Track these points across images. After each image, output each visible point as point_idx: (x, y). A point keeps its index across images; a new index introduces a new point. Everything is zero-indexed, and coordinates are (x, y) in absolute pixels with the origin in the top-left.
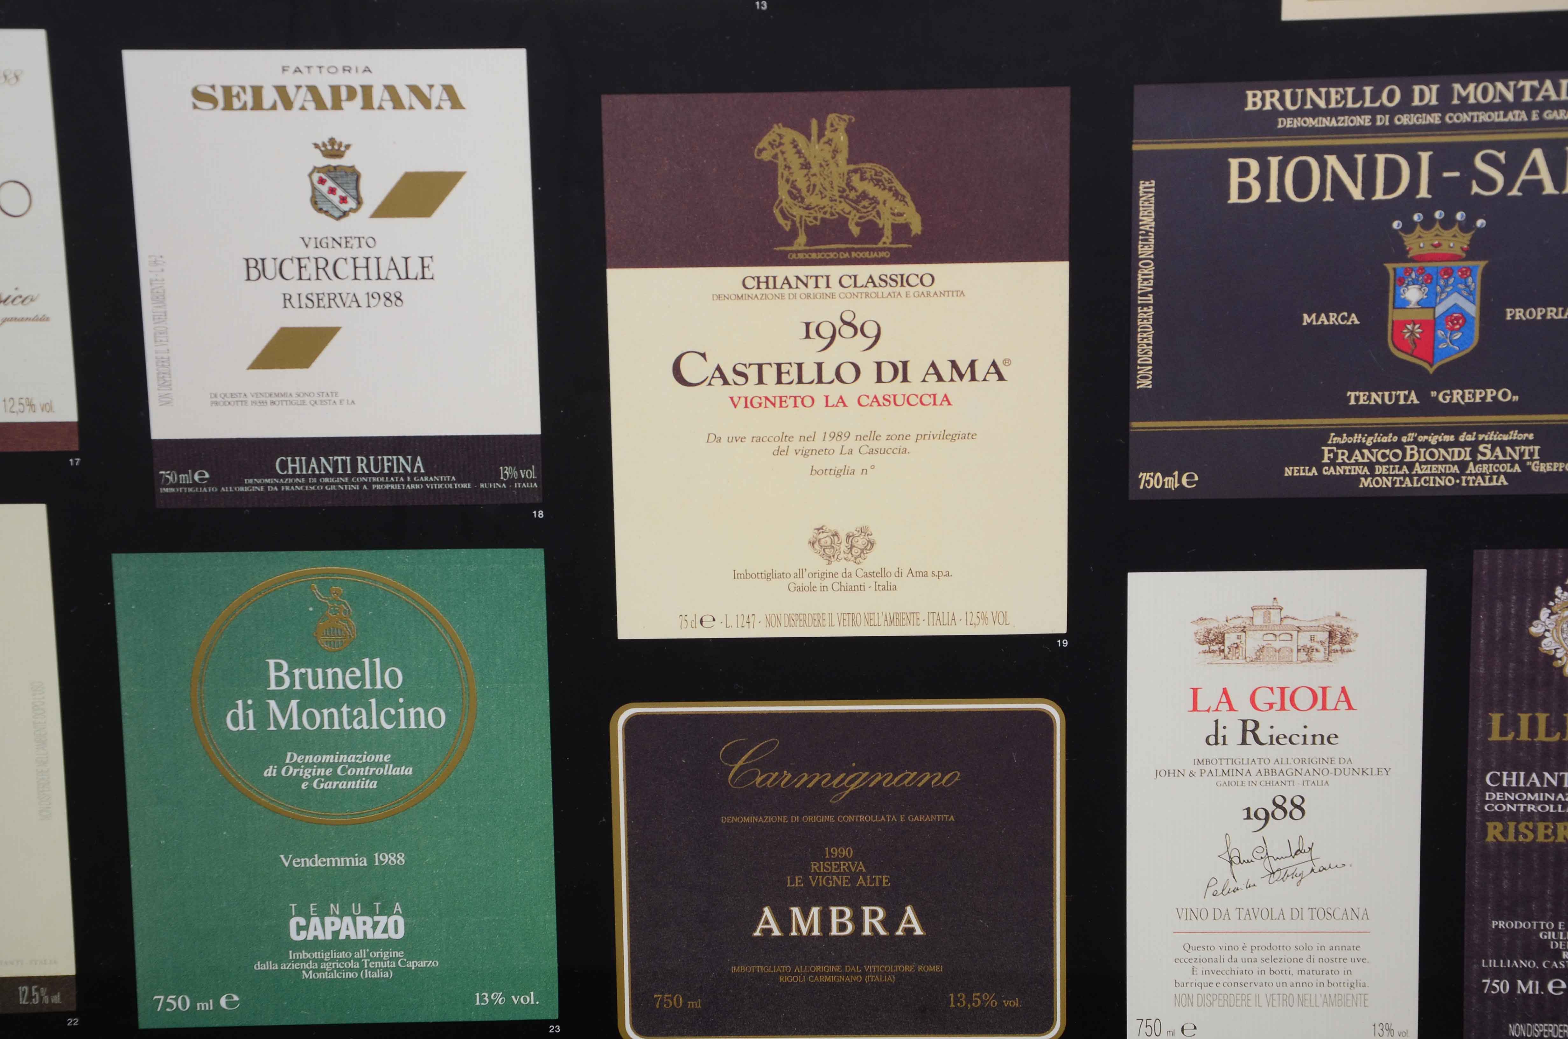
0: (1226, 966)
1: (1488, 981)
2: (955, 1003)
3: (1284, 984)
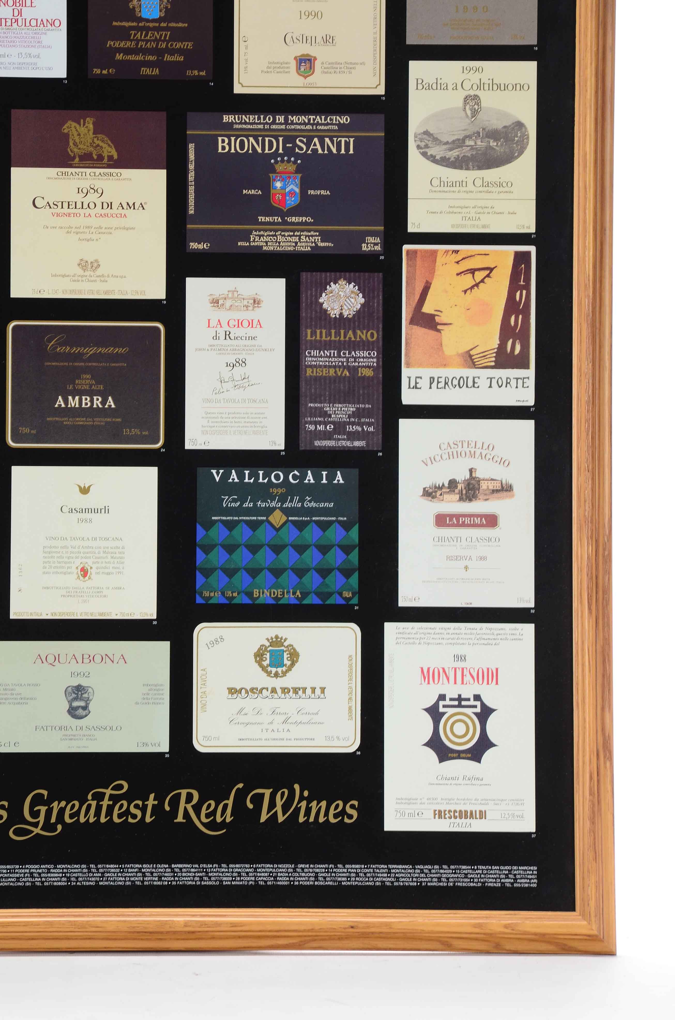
0: (219, 420)
1: (307, 425)
2: (125, 433)
3: (239, 427)
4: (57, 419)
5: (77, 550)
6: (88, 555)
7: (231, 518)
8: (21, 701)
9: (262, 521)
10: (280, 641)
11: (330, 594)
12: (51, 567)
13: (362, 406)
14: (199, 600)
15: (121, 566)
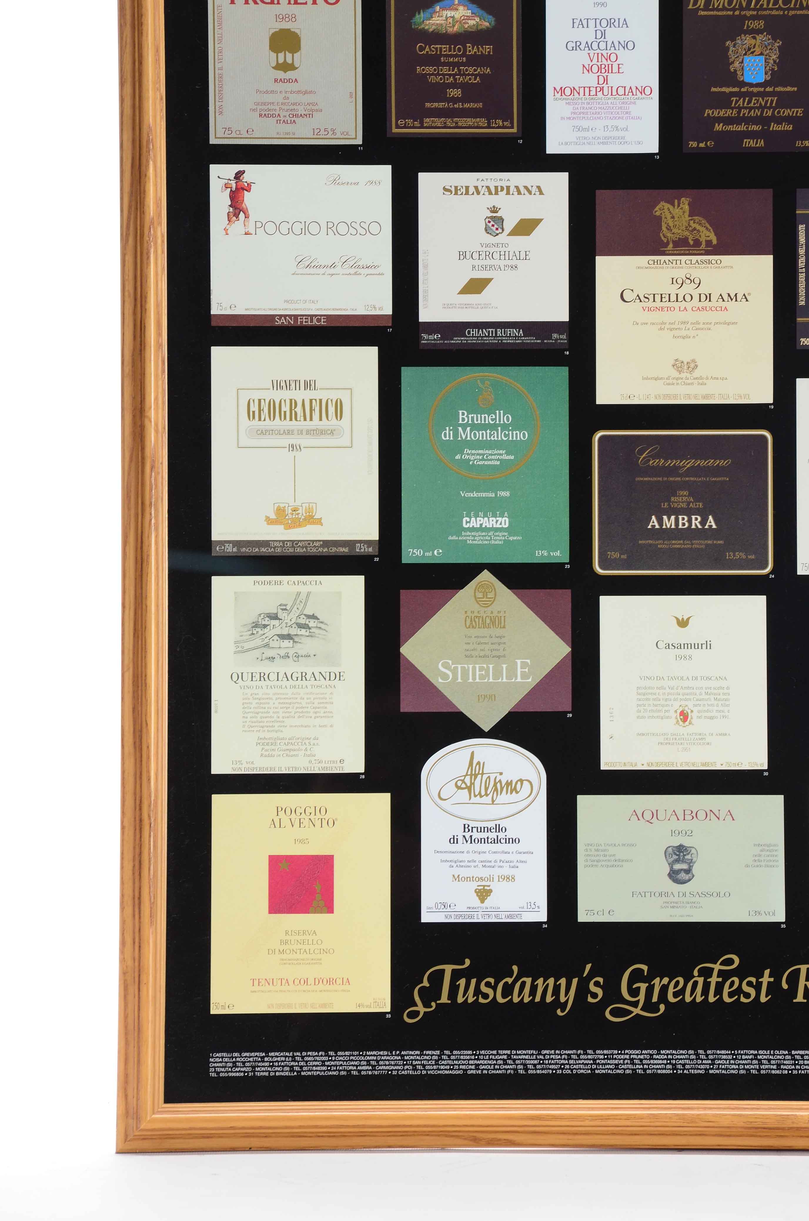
2: (729, 557)
4: (650, 542)
5: (675, 691)
6: (688, 697)
8: (615, 863)
12: (645, 710)
15: (726, 709)
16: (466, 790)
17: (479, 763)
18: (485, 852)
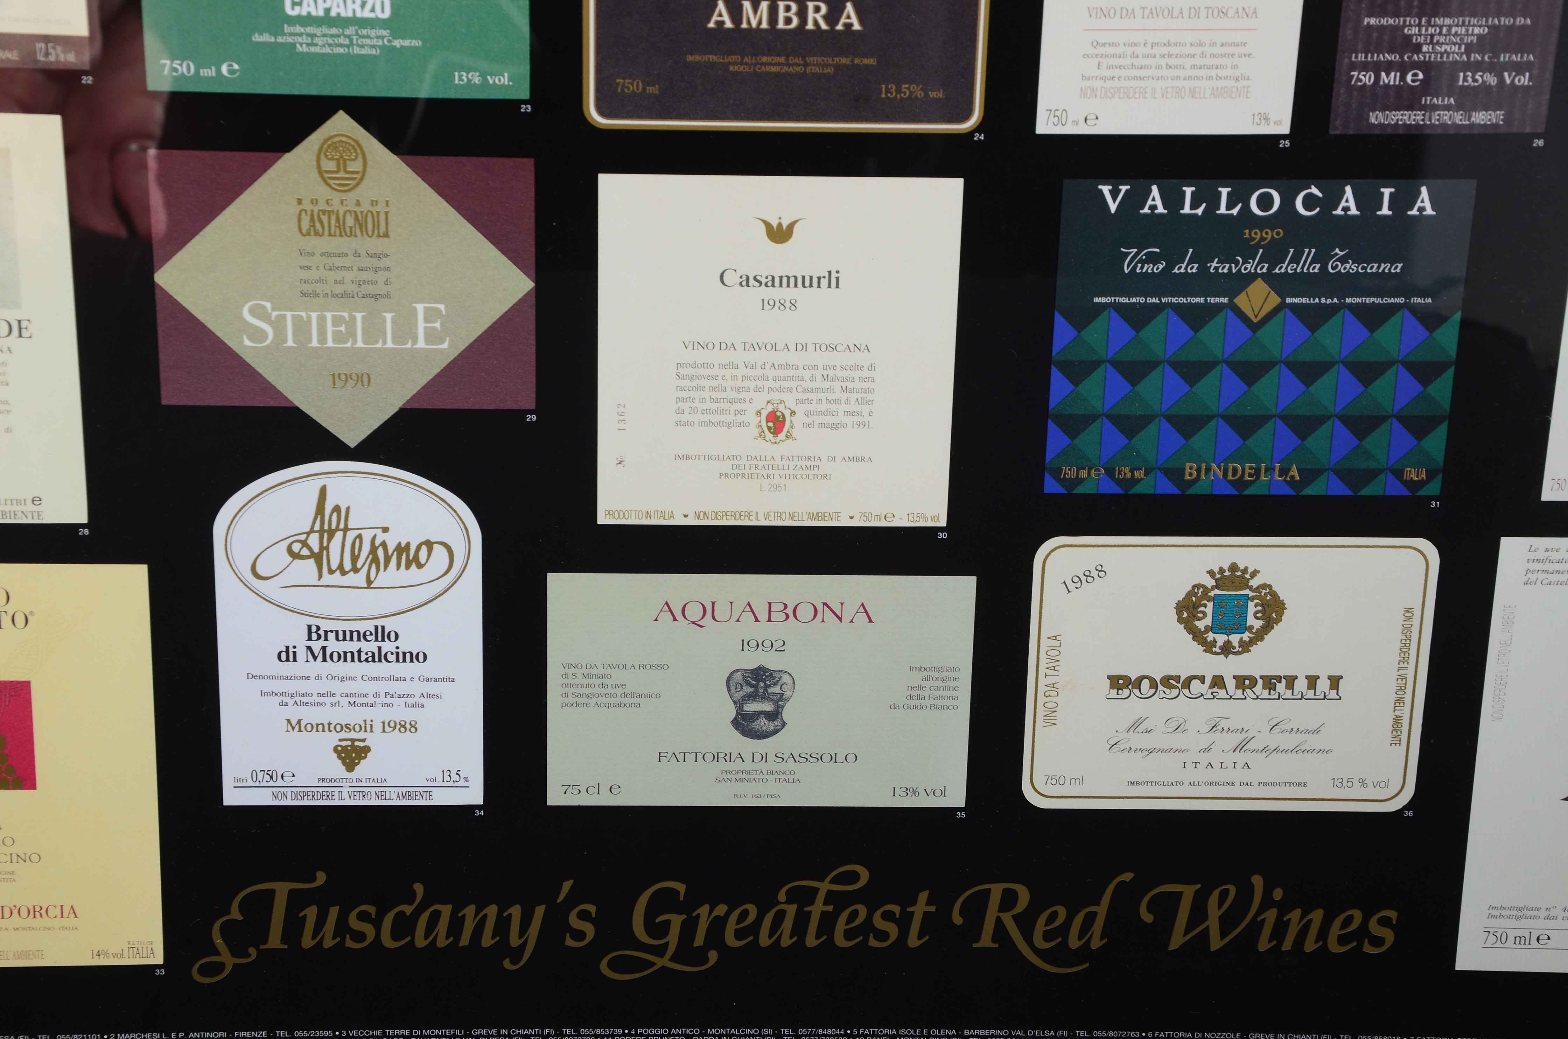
0: (1128, 61)
1: (1356, 73)
2: (886, 94)
3: (1178, 78)
4: (713, 58)
5: (759, 372)
6: (785, 384)
7: (1142, 300)
8: (625, 700)
9: (1220, 307)
10: (1242, 577)
11: (1372, 475)
12: (694, 411)
13: (1505, 21)
14: (1051, 486)
15: (865, 409)
16: (312, 561)
17: (337, 509)
18: (354, 679)
